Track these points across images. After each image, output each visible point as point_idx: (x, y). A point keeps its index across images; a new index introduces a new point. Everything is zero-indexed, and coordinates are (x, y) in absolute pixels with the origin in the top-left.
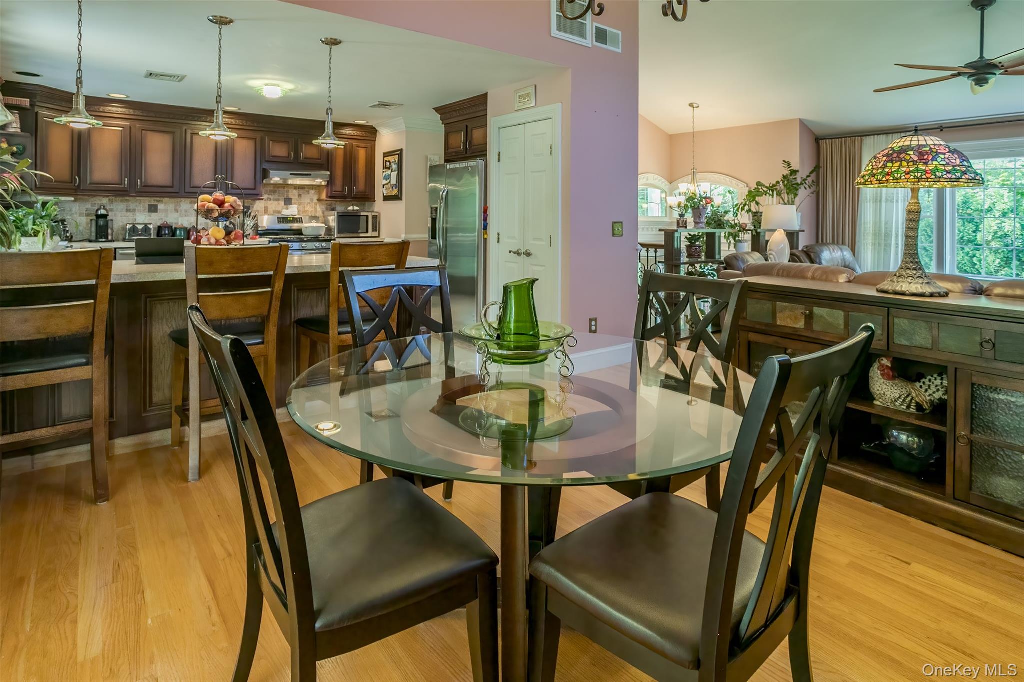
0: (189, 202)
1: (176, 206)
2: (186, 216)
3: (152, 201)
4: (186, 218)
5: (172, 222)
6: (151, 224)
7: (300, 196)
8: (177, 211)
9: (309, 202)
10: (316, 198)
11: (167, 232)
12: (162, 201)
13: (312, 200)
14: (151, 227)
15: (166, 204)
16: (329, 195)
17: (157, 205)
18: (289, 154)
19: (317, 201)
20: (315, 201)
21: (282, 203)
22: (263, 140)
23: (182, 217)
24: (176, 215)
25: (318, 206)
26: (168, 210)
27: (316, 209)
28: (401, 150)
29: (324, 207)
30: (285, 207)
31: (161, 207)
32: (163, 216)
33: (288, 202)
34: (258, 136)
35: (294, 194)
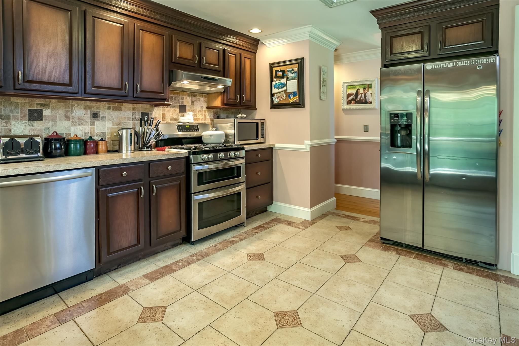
0: (82, 107)
1: (66, 112)
2: (79, 125)
3: (35, 104)
4: (80, 128)
5: (62, 132)
6: (38, 136)
7: (192, 103)
8: (67, 118)
9: (200, 109)
10: (205, 105)
11: (58, 145)
12: (48, 105)
13: (202, 107)
14: (39, 139)
15: (53, 108)
16: (225, 102)
17: (42, 110)
18: (193, 56)
19: (206, 109)
20: (205, 109)
21: (178, 110)
22: (170, 37)
23: (75, 125)
24: (67, 123)
25: (207, 114)
26: (56, 117)
27: (205, 116)
28: (302, 60)
29: (211, 115)
30: (180, 114)
31: (46, 112)
32: (50, 124)
33: (183, 109)
34: (166, 32)
35: (187, 101)
